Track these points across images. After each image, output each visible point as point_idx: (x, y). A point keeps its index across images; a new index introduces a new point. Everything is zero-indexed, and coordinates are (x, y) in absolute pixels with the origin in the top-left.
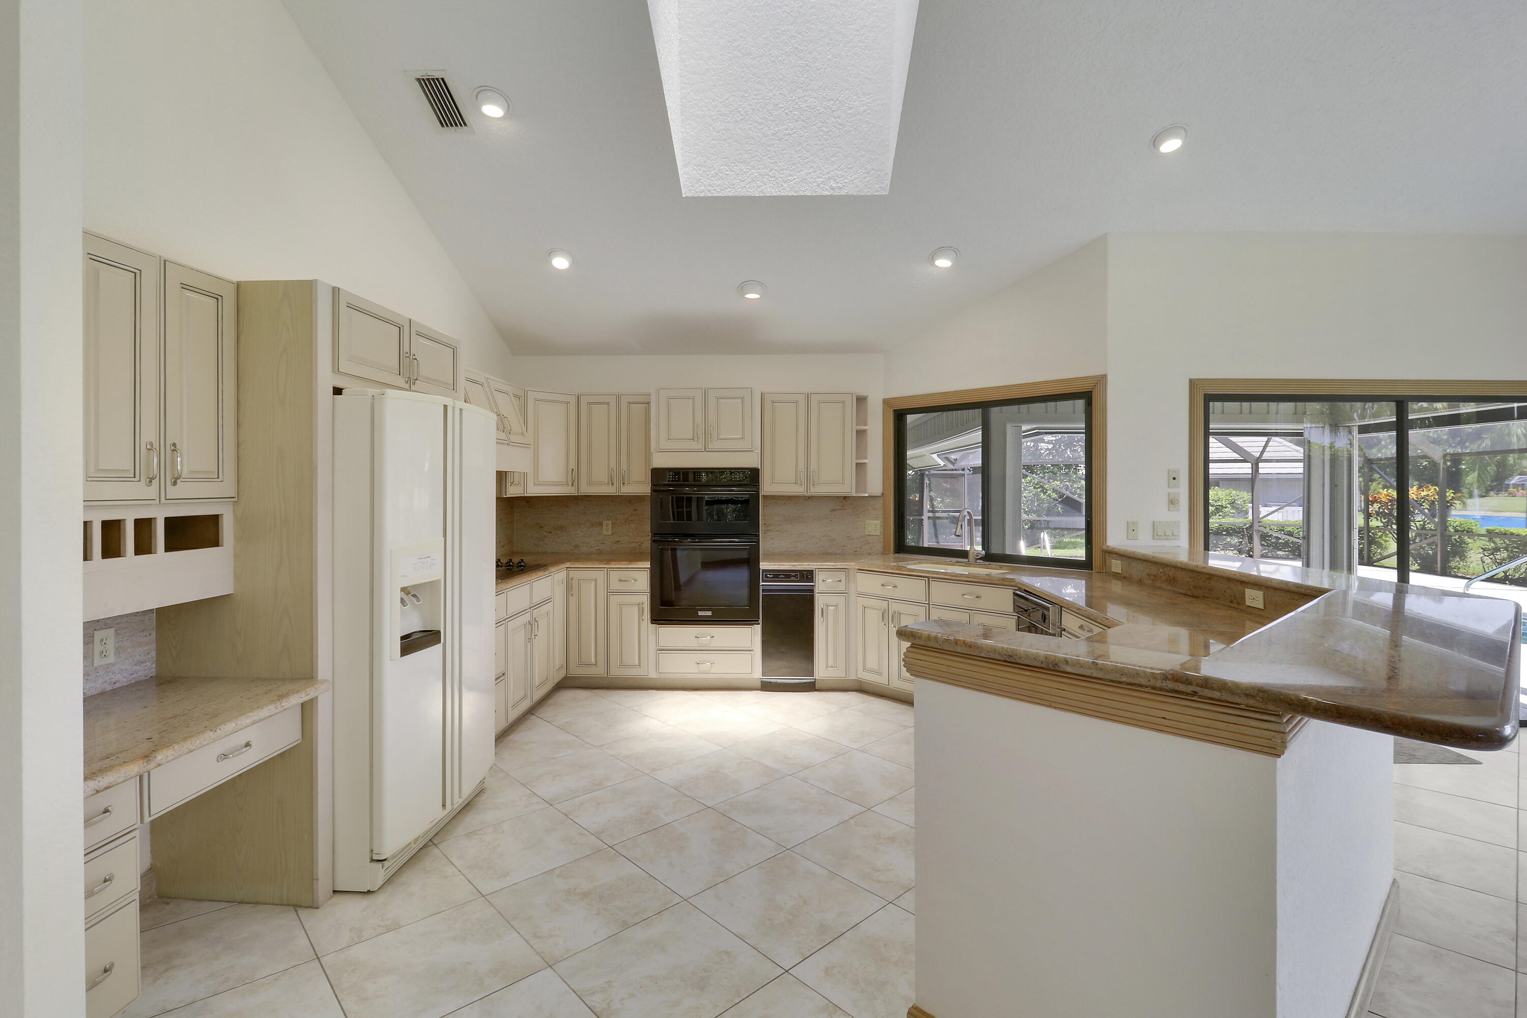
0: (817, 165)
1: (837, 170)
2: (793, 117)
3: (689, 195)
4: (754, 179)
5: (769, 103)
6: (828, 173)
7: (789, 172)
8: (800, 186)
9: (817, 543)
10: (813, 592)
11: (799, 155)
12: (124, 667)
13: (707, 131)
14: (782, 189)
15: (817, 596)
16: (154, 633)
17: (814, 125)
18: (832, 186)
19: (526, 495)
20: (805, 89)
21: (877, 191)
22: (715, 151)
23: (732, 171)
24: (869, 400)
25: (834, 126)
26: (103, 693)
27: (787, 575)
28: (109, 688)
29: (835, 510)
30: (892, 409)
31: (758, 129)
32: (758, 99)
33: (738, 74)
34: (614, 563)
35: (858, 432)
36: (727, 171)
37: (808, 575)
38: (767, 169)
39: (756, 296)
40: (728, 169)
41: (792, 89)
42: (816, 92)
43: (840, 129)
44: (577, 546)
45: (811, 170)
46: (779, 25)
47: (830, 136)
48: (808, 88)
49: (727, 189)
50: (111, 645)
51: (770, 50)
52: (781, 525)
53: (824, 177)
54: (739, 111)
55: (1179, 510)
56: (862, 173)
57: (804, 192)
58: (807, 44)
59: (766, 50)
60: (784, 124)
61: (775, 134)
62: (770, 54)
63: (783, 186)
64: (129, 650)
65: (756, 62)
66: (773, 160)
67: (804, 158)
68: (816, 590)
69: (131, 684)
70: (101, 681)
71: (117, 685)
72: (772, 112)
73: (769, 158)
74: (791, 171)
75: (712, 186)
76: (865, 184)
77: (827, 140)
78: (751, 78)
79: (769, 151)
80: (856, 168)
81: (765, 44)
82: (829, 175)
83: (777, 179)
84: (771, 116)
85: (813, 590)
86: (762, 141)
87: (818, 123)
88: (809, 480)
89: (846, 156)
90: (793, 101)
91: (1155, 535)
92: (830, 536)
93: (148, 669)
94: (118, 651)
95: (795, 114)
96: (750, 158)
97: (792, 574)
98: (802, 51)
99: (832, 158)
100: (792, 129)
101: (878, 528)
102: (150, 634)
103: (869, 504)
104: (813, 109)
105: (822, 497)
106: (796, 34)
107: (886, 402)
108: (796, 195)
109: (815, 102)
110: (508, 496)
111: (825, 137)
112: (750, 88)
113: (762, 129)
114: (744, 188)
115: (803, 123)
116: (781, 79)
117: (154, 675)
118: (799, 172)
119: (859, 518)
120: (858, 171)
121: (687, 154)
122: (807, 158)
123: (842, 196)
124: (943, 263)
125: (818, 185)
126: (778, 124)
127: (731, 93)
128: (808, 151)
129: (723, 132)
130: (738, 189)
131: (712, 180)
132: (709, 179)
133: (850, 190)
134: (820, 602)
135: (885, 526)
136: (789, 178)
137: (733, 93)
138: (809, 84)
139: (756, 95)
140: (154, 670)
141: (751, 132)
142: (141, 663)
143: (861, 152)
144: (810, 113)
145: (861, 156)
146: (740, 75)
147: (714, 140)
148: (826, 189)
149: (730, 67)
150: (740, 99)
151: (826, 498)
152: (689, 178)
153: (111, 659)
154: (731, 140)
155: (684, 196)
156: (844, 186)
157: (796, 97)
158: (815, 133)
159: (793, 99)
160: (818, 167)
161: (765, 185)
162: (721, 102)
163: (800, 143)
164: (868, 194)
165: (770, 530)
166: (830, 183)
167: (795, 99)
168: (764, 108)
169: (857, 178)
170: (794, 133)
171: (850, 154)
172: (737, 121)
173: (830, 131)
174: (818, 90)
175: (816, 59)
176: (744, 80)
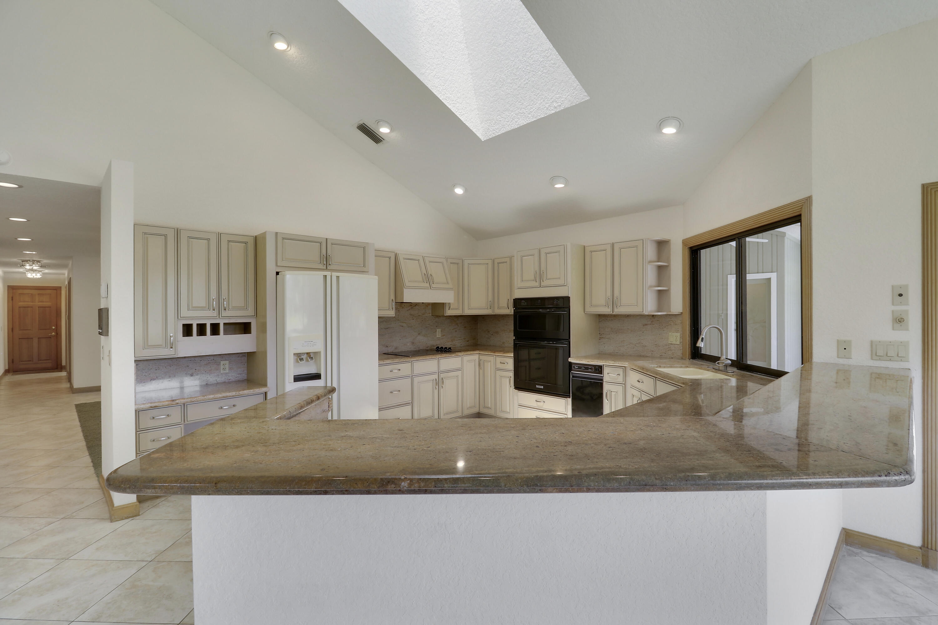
0: (544, 96)
1: (556, 94)
2: (527, 71)
3: (485, 139)
4: (514, 118)
5: (514, 68)
6: (552, 99)
7: (530, 106)
8: (537, 113)
9: (634, 348)
10: (602, 381)
11: (534, 94)
12: (233, 375)
13: (488, 99)
14: (528, 119)
15: (604, 383)
16: (246, 364)
17: (539, 71)
18: (555, 106)
19: (464, 314)
20: (531, 51)
21: (583, 99)
22: (493, 109)
23: (502, 117)
24: (672, 242)
25: (550, 67)
26: (225, 382)
27: (586, 367)
28: (227, 381)
29: (646, 325)
30: (687, 247)
31: (511, 87)
32: (508, 69)
33: (496, 59)
34: (497, 352)
35: (660, 268)
36: (500, 119)
37: (599, 369)
38: (519, 109)
39: (562, 186)
40: (500, 117)
41: (524, 54)
42: (537, 50)
43: (554, 66)
44: (503, 343)
45: (542, 100)
46: (511, 19)
47: (549, 74)
48: (532, 49)
49: (501, 129)
50: (227, 366)
51: (509, 37)
52: (609, 334)
53: (549, 102)
54: (500, 81)
55: (907, 329)
56: (571, 91)
57: (540, 116)
58: (527, 23)
59: (507, 38)
60: (523, 78)
61: (519, 86)
62: (510, 39)
63: (528, 117)
64: (235, 369)
65: (503, 47)
66: (521, 102)
67: (537, 95)
68: (605, 380)
69: (236, 381)
70: (223, 378)
71: (230, 381)
72: (516, 73)
73: (519, 102)
74: (531, 105)
75: (495, 130)
76: (574, 97)
77: (547, 78)
78: (502, 58)
79: (518, 98)
80: (567, 89)
81: (506, 34)
82: (552, 100)
83: (525, 114)
84: (516, 76)
85: (602, 379)
86: (514, 93)
87: (541, 69)
88: (613, 303)
89: (560, 83)
90: (526, 61)
91: (874, 355)
92: (642, 344)
93: (244, 376)
94: (230, 369)
95: (527, 69)
96: (509, 107)
97: (590, 367)
98: (525, 28)
99: (552, 88)
100: (528, 79)
101: (678, 339)
102: (244, 364)
103: (671, 320)
104: (537, 61)
105: (637, 315)
106: (520, 19)
107: (684, 242)
108: (537, 119)
109: (537, 57)
110: (447, 315)
111: (546, 76)
112: (503, 64)
113: (513, 86)
114: (510, 126)
115: (533, 72)
116: (517, 51)
117: (246, 379)
118: (535, 105)
119: (664, 331)
120: (568, 90)
121: (482, 116)
122: (538, 94)
123: (562, 110)
124: (669, 131)
125: (547, 109)
126: (520, 80)
127: (495, 72)
128: (538, 89)
129: (495, 96)
130: (507, 127)
131: (494, 127)
132: (492, 127)
133: (567, 105)
134: (606, 387)
135: (682, 337)
136: (531, 110)
137: (496, 72)
138: (532, 47)
139: (507, 67)
140: (246, 377)
141: (507, 90)
142: (241, 374)
143: (569, 76)
144: (536, 65)
145: (569, 79)
146: (497, 59)
147: (491, 103)
148: (552, 109)
149: (492, 57)
150: (500, 73)
151: (640, 316)
152: (484, 130)
153: (227, 371)
154: (499, 99)
155: (483, 141)
156: (562, 103)
157: (526, 58)
158: (540, 76)
159: (525, 60)
160: (545, 97)
161: (519, 119)
162: (491, 80)
163: (533, 86)
164: (578, 103)
165: (603, 337)
166: (553, 104)
167: (526, 60)
168: (512, 73)
169: (569, 95)
170: (529, 81)
171: (562, 81)
172: (501, 87)
173: (549, 71)
174: (537, 48)
175: (533, 29)
176: (499, 61)
